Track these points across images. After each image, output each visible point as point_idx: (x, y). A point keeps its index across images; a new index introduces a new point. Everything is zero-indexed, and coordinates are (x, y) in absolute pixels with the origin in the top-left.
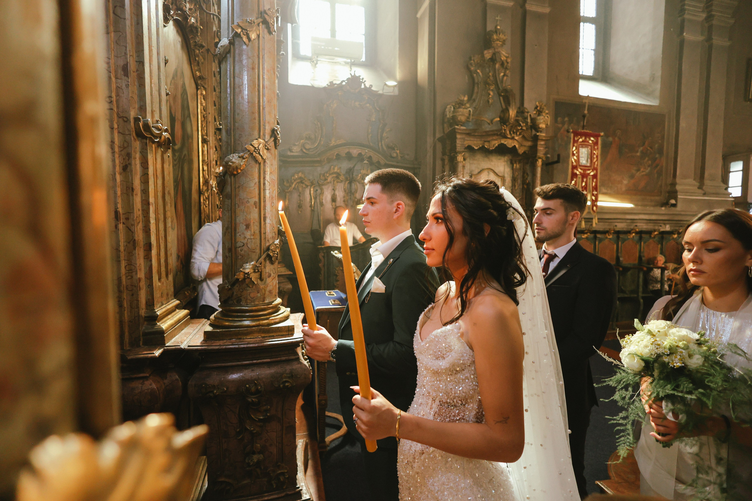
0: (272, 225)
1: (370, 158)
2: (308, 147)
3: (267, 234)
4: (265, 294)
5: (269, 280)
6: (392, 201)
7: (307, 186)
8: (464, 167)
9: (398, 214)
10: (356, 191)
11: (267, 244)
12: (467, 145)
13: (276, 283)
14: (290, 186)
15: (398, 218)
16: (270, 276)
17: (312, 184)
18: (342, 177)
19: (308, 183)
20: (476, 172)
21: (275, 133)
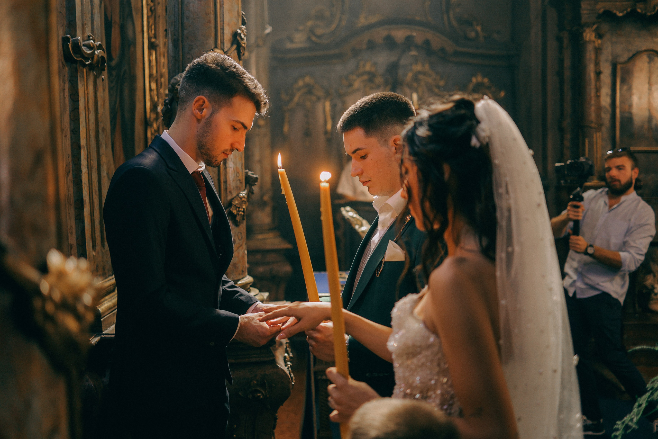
1: (427, 43)
2: (319, 31)
3: (228, 183)
6: (386, 140)
7: (319, 98)
11: (229, 198)
12: (602, 11)
14: (291, 100)
17: (328, 94)
18: (379, 80)
19: (320, 93)
20: (625, 57)
21: (238, 38)
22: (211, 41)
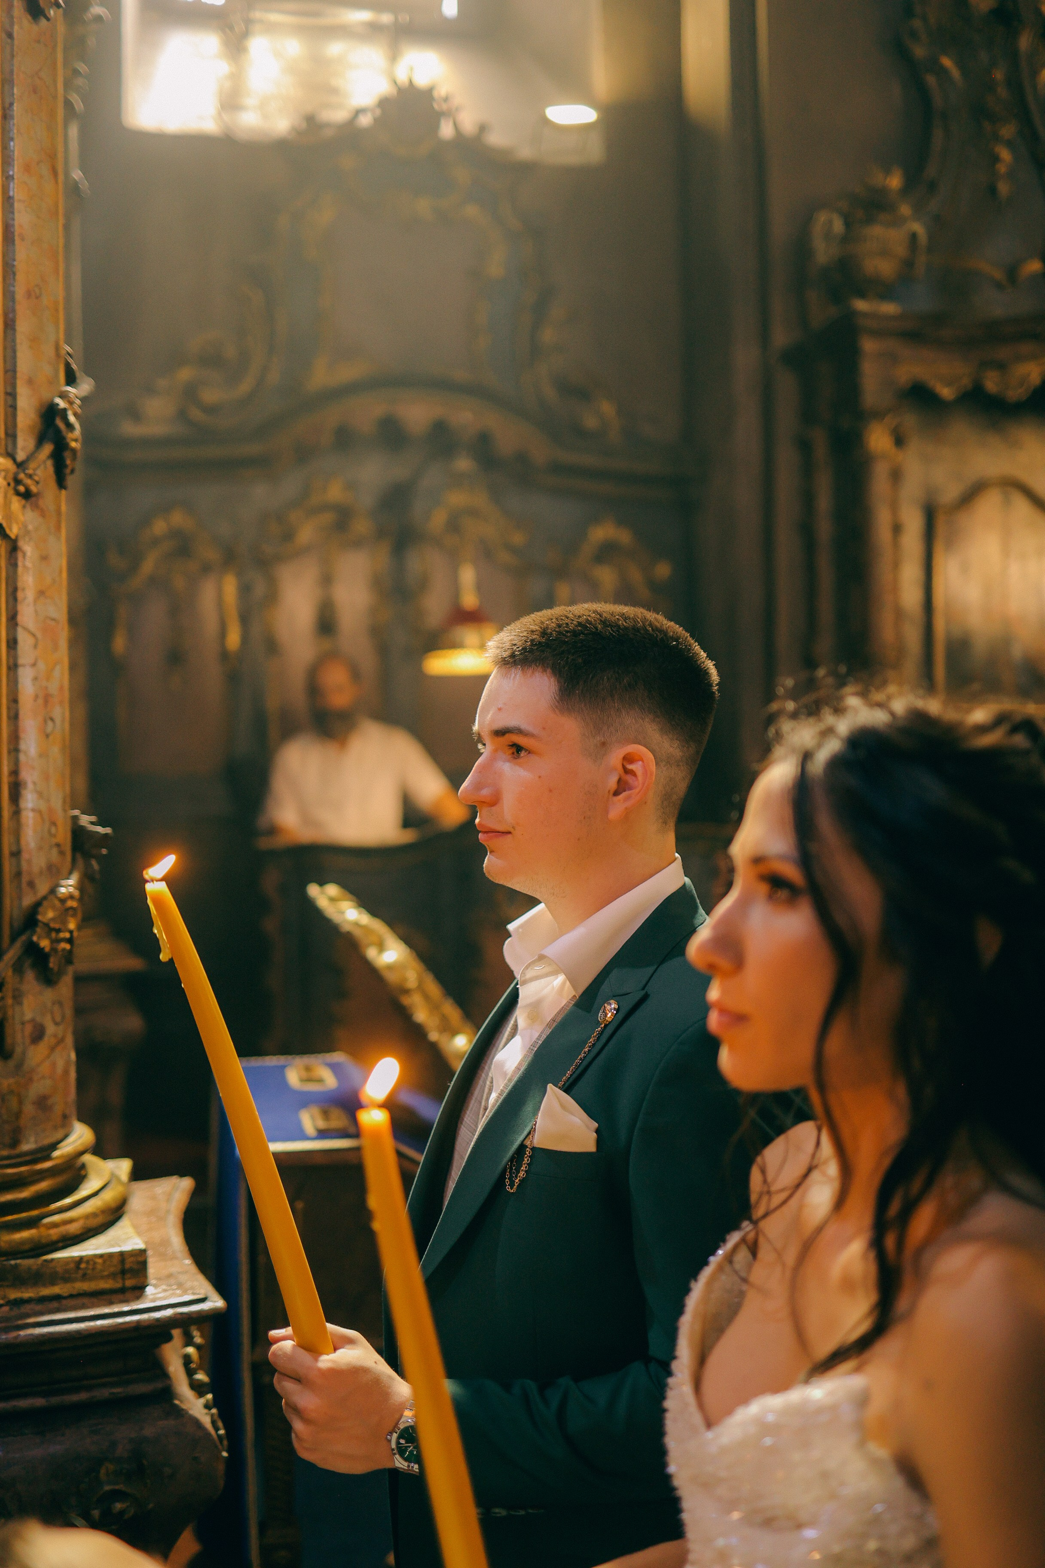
0: (47, 819)
1: (485, 438)
2: (210, 396)
3: (25, 856)
4: (18, 1115)
5: (36, 1055)
6: (604, 744)
7: (206, 569)
8: (896, 475)
9: (628, 798)
10: (424, 584)
11: (28, 901)
12: (906, 382)
13: (68, 1062)
14: (133, 569)
15: (627, 817)
16: (38, 1035)
18: (362, 526)
19: (211, 554)
20: (950, 493)
21: (59, 423)
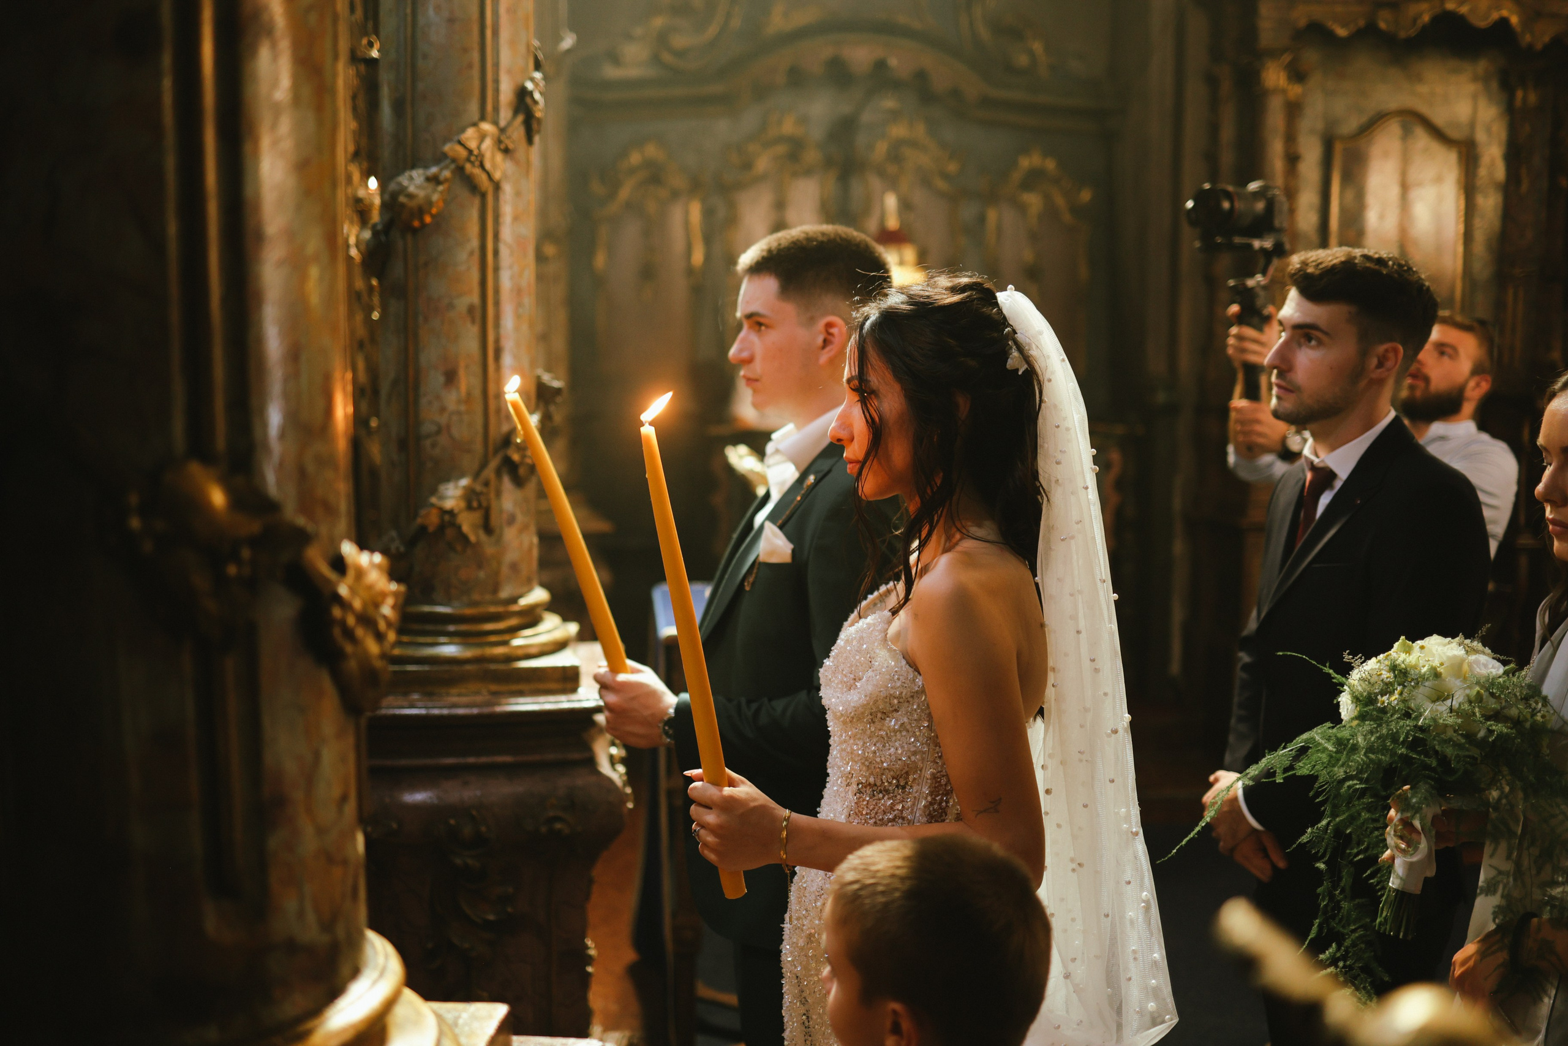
2: (680, 41)
4: (498, 574)
5: (510, 534)
6: (812, 316)
7: (675, 195)
8: (1294, 109)
9: (830, 351)
11: (505, 429)
14: (612, 195)
15: (831, 362)
16: (511, 520)
17: (696, 187)
18: (812, 156)
19: (678, 181)
20: (1351, 125)
21: (528, 100)
22: (474, 107)
